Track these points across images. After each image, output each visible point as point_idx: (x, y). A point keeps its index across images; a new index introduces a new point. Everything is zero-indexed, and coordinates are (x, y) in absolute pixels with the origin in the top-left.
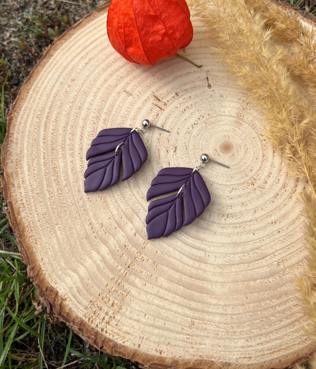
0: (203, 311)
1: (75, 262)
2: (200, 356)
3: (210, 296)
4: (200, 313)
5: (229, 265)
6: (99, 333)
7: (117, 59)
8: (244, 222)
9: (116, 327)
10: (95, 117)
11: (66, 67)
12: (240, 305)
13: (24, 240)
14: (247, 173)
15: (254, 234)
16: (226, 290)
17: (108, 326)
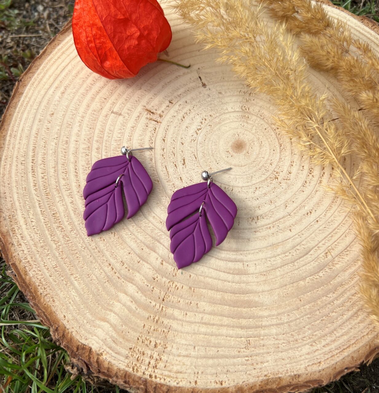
0: (257, 327)
1: (103, 310)
2: (266, 376)
3: (260, 308)
4: (253, 330)
5: (273, 269)
6: (148, 380)
7: (95, 81)
8: (276, 221)
9: (165, 369)
10: (86, 148)
11: (40, 102)
12: (295, 310)
13: (39, 301)
14: (267, 167)
15: (290, 230)
16: (276, 298)
17: (156, 371)
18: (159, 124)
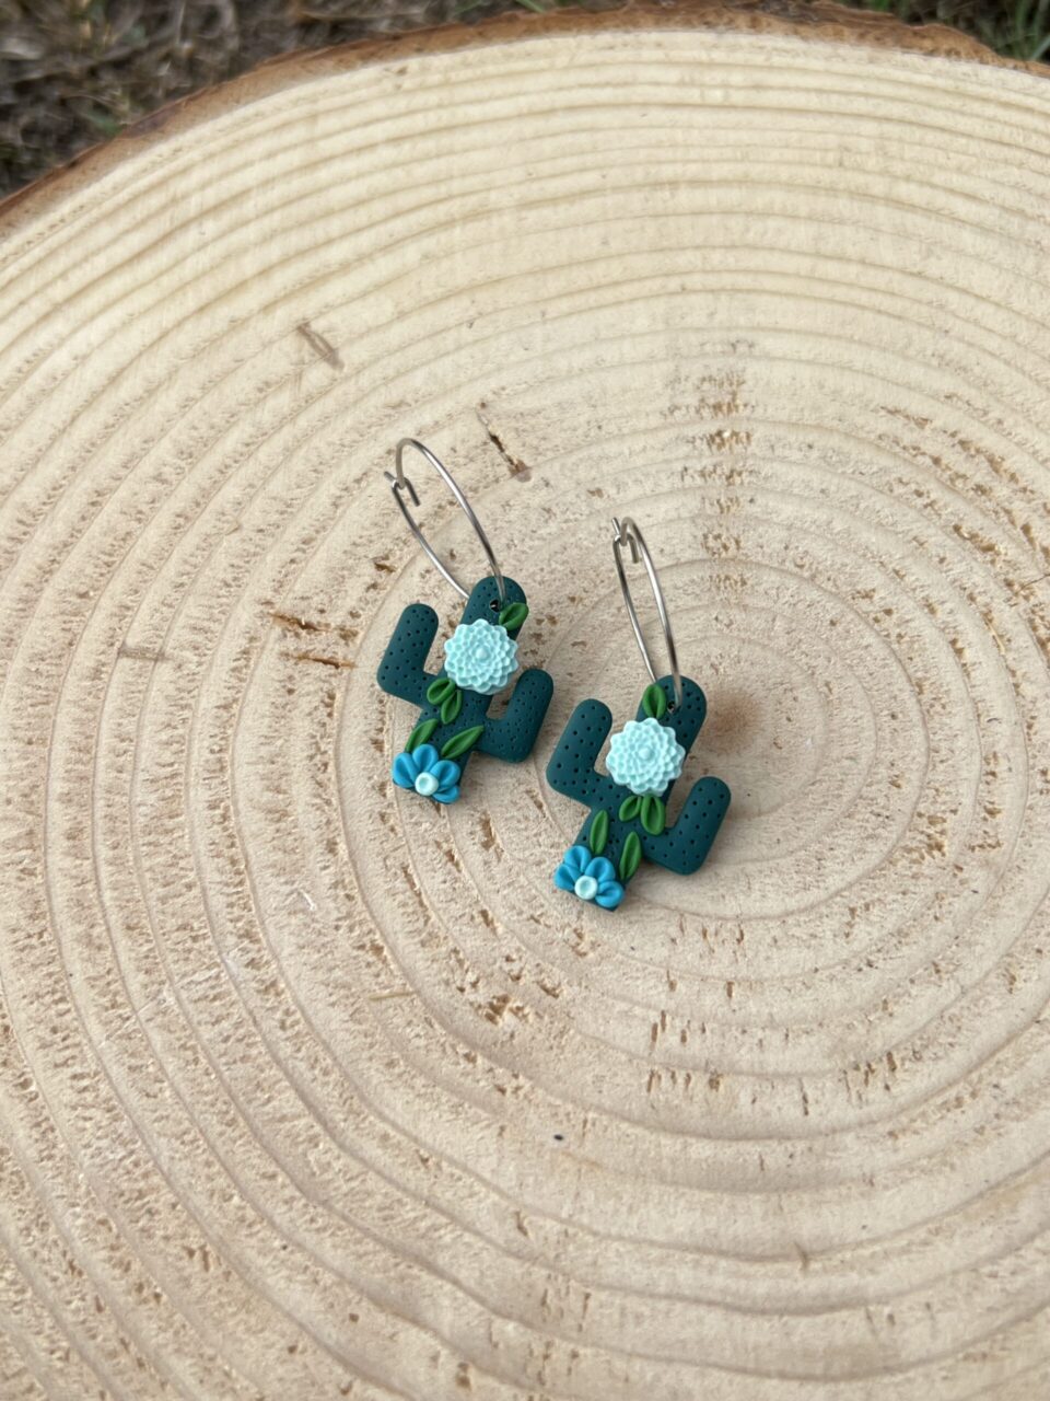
8: (981, 1062)
14: (882, 801)
18: (346, 672)
